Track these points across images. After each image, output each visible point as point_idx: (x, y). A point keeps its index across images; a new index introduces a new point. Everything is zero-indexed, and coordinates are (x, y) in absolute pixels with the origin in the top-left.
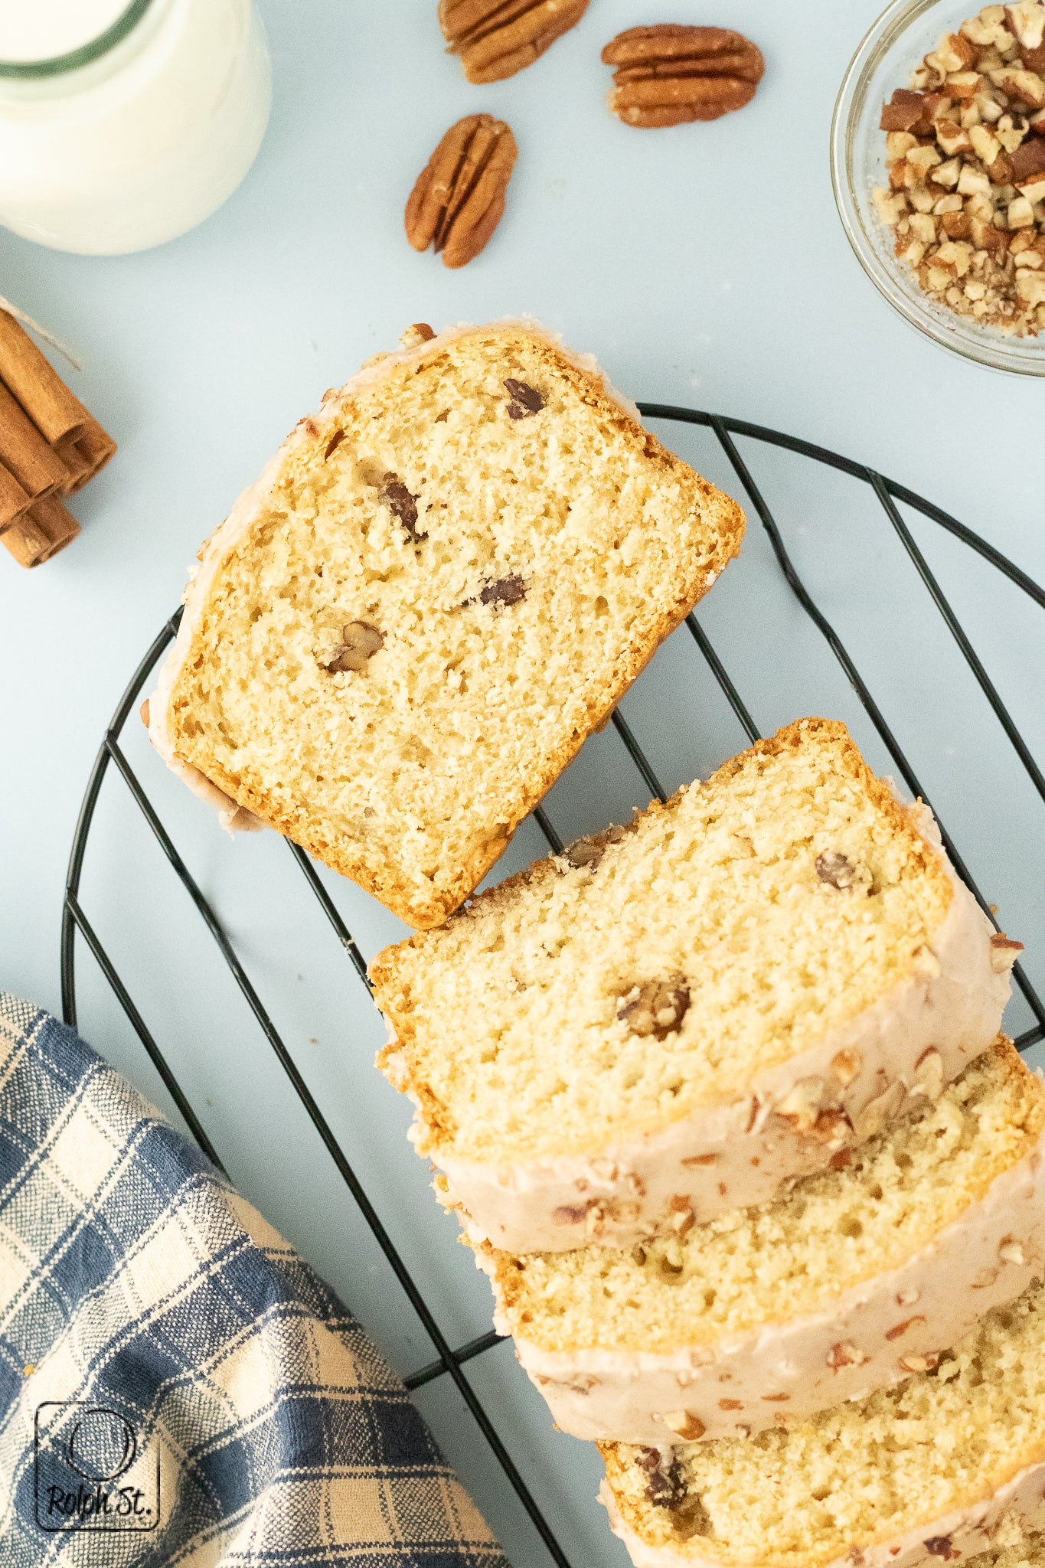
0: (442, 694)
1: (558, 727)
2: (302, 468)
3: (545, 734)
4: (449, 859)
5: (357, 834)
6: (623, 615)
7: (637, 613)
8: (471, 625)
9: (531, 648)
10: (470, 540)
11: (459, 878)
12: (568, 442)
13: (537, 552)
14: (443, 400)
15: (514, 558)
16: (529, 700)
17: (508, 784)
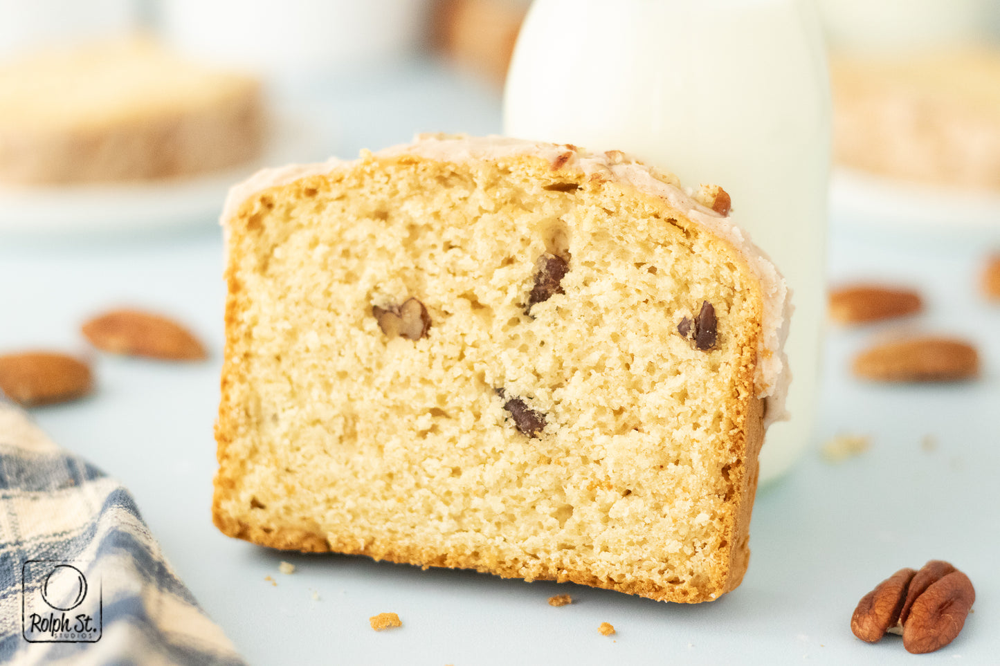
0: (405, 420)
1: (439, 538)
2: (523, 173)
3: (428, 530)
4: (277, 512)
5: (254, 420)
6: (569, 537)
7: (579, 547)
8: (480, 407)
9: (491, 474)
10: (551, 360)
11: (267, 531)
12: (689, 393)
13: (575, 428)
14: (659, 258)
15: (559, 408)
16: (447, 498)
17: (366, 525)
